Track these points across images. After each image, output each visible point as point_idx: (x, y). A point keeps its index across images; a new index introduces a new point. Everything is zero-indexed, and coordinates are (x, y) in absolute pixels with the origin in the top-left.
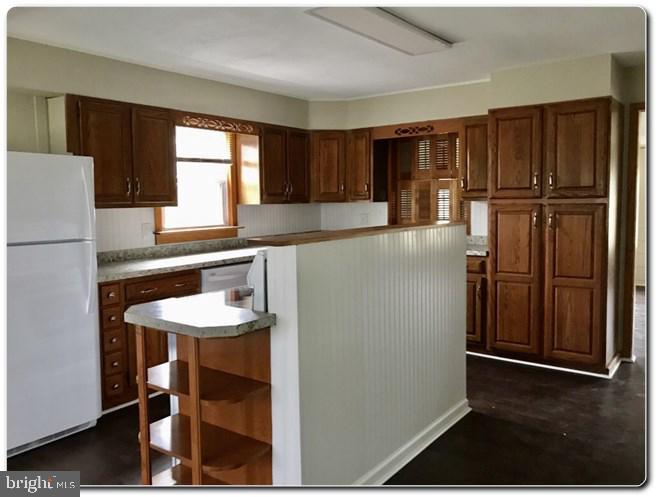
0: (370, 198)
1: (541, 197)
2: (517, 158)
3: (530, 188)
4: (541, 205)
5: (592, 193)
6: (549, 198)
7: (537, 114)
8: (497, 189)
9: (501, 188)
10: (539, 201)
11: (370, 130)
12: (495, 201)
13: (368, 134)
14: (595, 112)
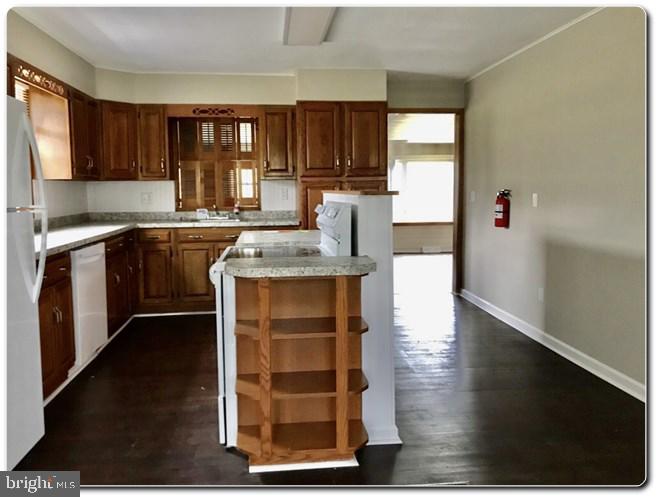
0: (165, 176)
1: (341, 175)
2: (323, 143)
3: (333, 168)
4: (341, 182)
5: (376, 172)
6: (348, 176)
7: (337, 109)
8: (307, 170)
9: (310, 169)
10: (339, 179)
11: (164, 107)
12: (305, 179)
13: (161, 110)
14: (377, 111)
